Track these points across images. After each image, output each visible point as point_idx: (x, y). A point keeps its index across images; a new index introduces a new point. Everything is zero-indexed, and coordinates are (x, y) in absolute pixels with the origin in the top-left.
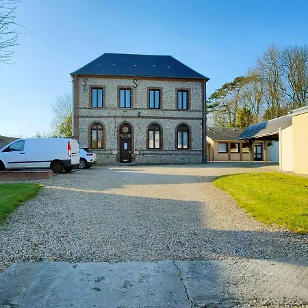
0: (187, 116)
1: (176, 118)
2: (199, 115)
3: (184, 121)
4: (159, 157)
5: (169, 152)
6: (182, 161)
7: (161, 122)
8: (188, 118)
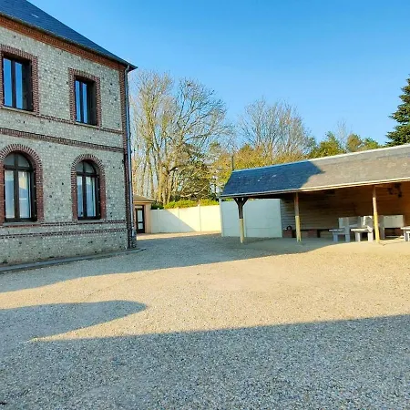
0: (94, 141)
1: (72, 143)
2: (118, 141)
3: (89, 151)
4: (35, 242)
5: (60, 229)
6: (89, 248)
7: (35, 146)
8: (97, 147)
